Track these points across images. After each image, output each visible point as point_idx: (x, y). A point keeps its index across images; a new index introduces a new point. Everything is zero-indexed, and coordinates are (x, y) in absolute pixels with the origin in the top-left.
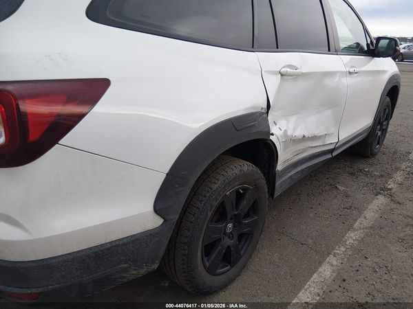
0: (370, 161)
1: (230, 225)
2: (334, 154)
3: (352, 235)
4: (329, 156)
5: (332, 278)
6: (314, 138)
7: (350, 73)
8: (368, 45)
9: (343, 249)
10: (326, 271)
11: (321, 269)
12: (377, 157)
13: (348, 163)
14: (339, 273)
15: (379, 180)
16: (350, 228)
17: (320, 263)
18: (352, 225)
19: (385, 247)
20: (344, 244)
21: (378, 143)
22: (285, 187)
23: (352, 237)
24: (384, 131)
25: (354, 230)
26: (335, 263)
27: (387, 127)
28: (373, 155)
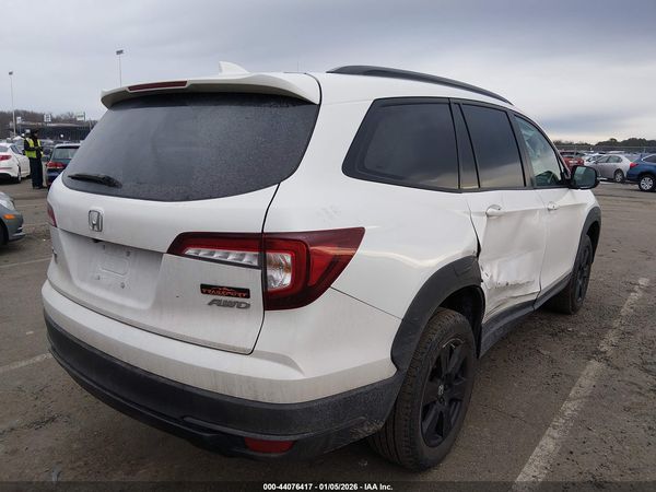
0: (572, 319)
1: (441, 388)
2: (536, 307)
3: (569, 405)
4: (531, 309)
5: (558, 450)
6: (516, 286)
7: (549, 210)
8: (561, 174)
9: (561, 420)
10: (548, 444)
11: (541, 443)
12: (580, 313)
13: (545, 322)
14: (563, 446)
15: (588, 342)
16: (566, 398)
17: (539, 437)
18: (567, 395)
19: (611, 417)
20: (562, 416)
21: (580, 295)
22: (489, 345)
23: (570, 408)
24: (586, 278)
25: (570, 400)
26: (556, 435)
27: (589, 274)
28: (575, 310)
